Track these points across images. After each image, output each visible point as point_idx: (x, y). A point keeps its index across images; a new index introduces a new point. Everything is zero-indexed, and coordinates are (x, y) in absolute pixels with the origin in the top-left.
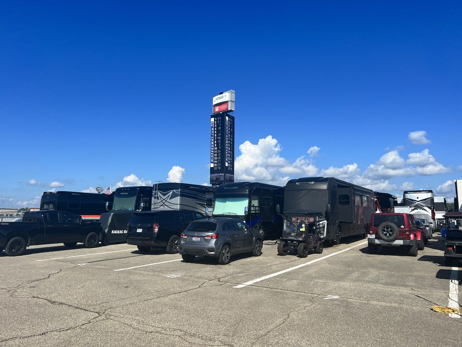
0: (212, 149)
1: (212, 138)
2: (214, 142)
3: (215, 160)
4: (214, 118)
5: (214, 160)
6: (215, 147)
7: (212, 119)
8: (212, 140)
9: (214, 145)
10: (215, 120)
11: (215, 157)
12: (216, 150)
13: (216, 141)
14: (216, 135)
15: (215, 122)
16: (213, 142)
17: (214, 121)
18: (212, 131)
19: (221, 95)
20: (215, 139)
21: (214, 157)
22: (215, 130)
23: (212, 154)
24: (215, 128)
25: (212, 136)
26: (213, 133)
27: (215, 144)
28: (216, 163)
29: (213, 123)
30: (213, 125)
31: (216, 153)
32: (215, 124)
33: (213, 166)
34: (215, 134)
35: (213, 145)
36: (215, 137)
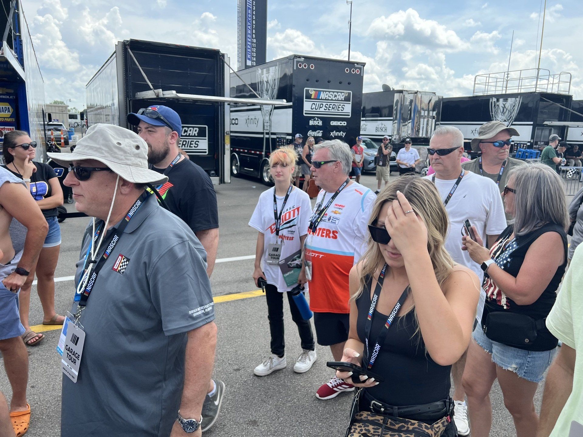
0: (249, 40)
1: (249, 24)
5: (252, 57)
8: (249, 27)
9: (252, 36)
11: (254, 52)
12: (254, 43)
13: (254, 31)
14: (254, 22)
15: (253, 3)
16: (250, 30)
18: (249, 14)
20: (253, 26)
22: (253, 15)
26: (250, 18)
27: (253, 33)
28: (254, 61)
29: (250, 3)
30: (250, 6)
32: (253, 5)
33: (250, 64)
34: (253, 20)
35: (250, 34)
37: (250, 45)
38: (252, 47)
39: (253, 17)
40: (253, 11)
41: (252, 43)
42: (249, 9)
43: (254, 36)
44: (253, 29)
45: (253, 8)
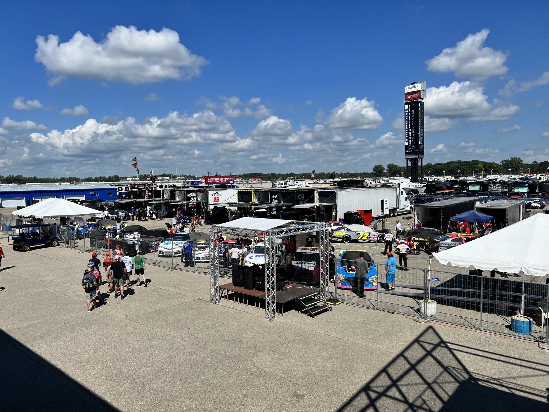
0: (407, 130)
1: (406, 121)
2: (409, 125)
3: (410, 140)
4: (407, 105)
6: (409, 129)
7: (405, 105)
8: (407, 123)
9: (409, 128)
10: (409, 107)
12: (410, 131)
13: (410, 124)
14: (410, 119)
15: (409, 109)
17: (407, 107)
18: (406, 115)
19: (414, 85)
20: (409, 122)
21: (409, 137)
22: (409, 115)
23: (406, 134)
24: (409, 114)
25: (406, 120)
26: (407, 117)
27: (409, 126)
28: (410, 142)
29: (407, 109)
30: (407, 111)
31: (410, 134)
32: (409, 110)
33: (408, 145)
34: (409, 118)
35: (407, 127)
36: (409, 121)
37: (407, 133)
38: (409, 134)
39: (409, 117)
40: (409, 113)
41: (409, 131)
42: (407, 113)
43: (410, 127)
44: (409, 123)
45: (409, 111)
